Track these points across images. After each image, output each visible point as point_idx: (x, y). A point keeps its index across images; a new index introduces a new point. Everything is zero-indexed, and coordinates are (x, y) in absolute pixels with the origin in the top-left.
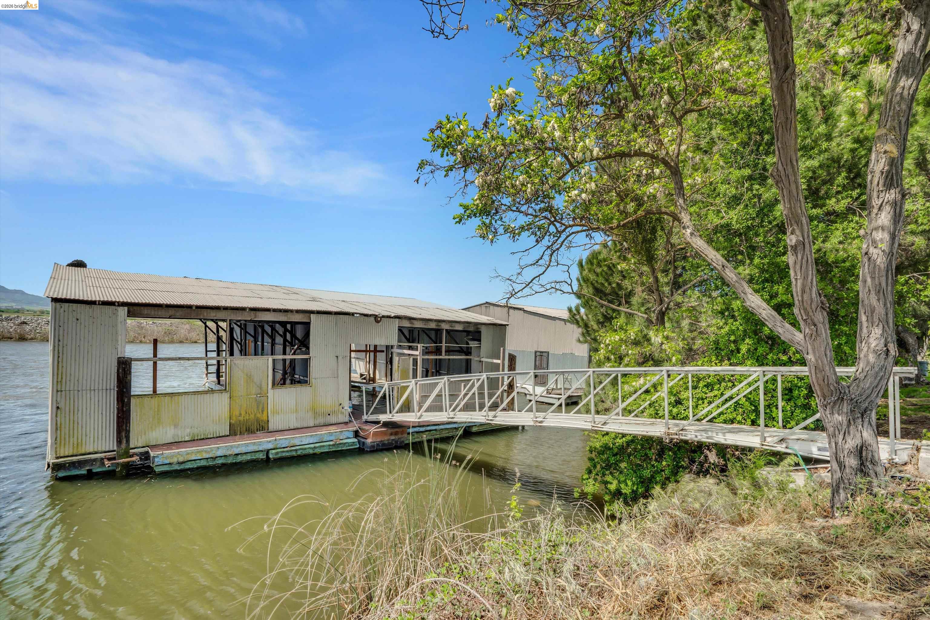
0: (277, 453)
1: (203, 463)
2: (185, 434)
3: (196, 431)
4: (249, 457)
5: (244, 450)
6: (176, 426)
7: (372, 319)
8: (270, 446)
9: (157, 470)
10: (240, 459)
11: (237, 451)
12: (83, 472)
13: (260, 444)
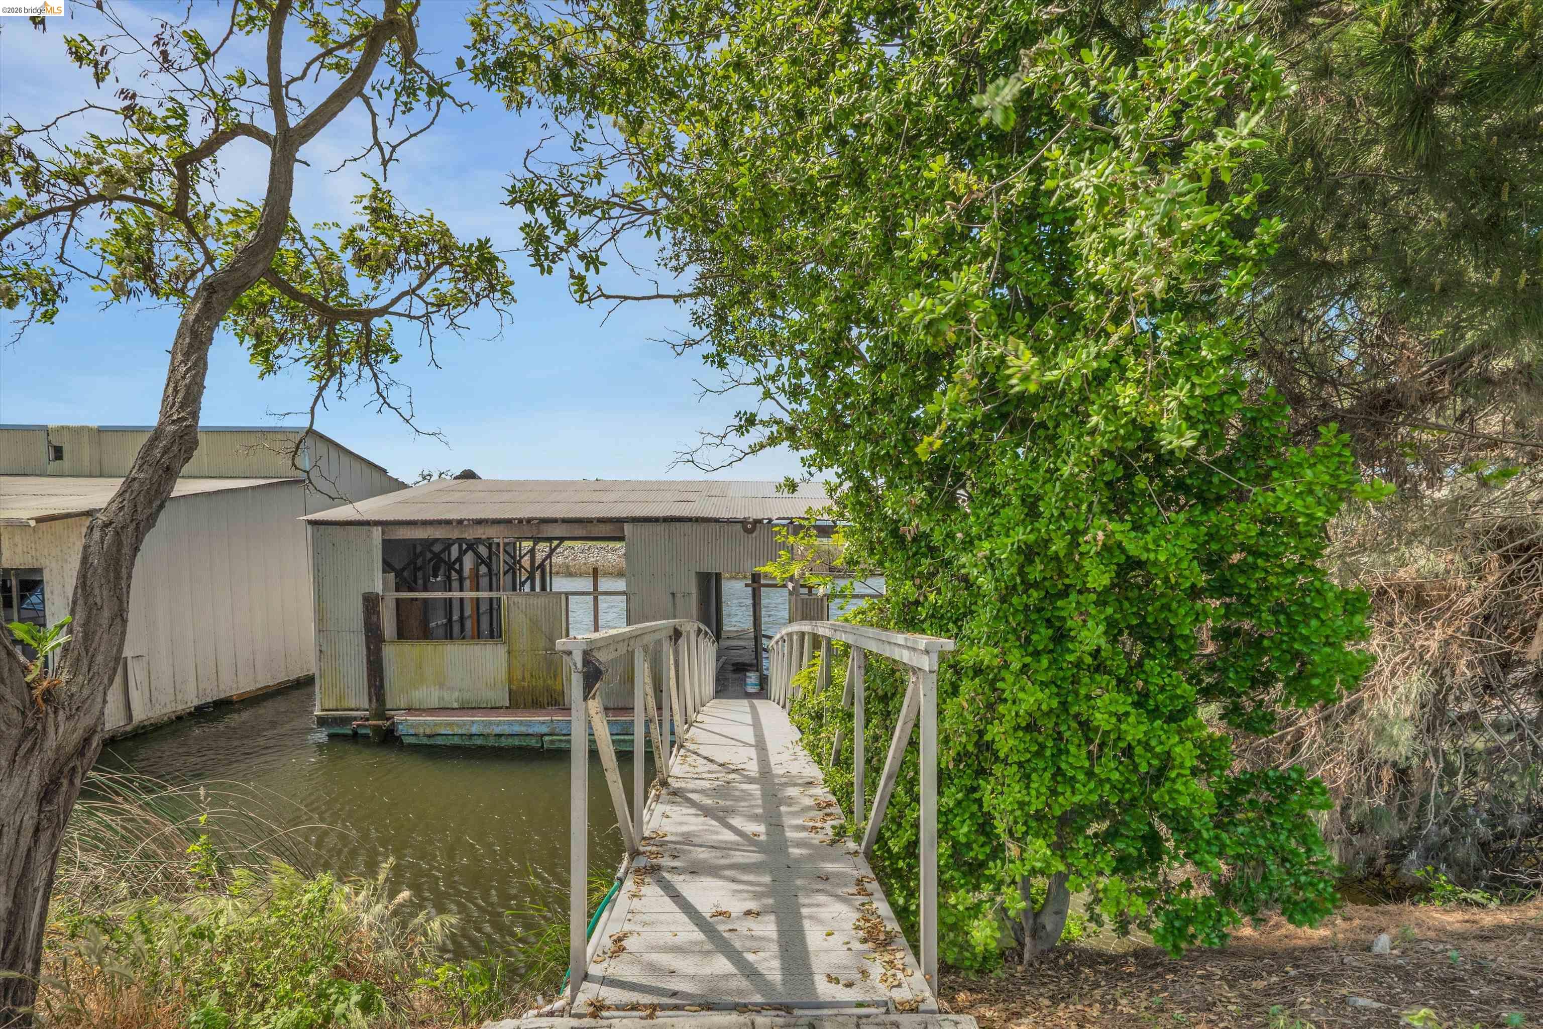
0: (552, 742)
1: (457, 741)
2: (452, 699)
3: (467, 696)
4: (516, 742)
5: (507, 730)
6: (441, 686)
7: (739, 526)
8: (544, 729)
9: (407, 740)
10: (504, 742)
11: (498, 730)
12: (347, 731)
13: (529, 724)
